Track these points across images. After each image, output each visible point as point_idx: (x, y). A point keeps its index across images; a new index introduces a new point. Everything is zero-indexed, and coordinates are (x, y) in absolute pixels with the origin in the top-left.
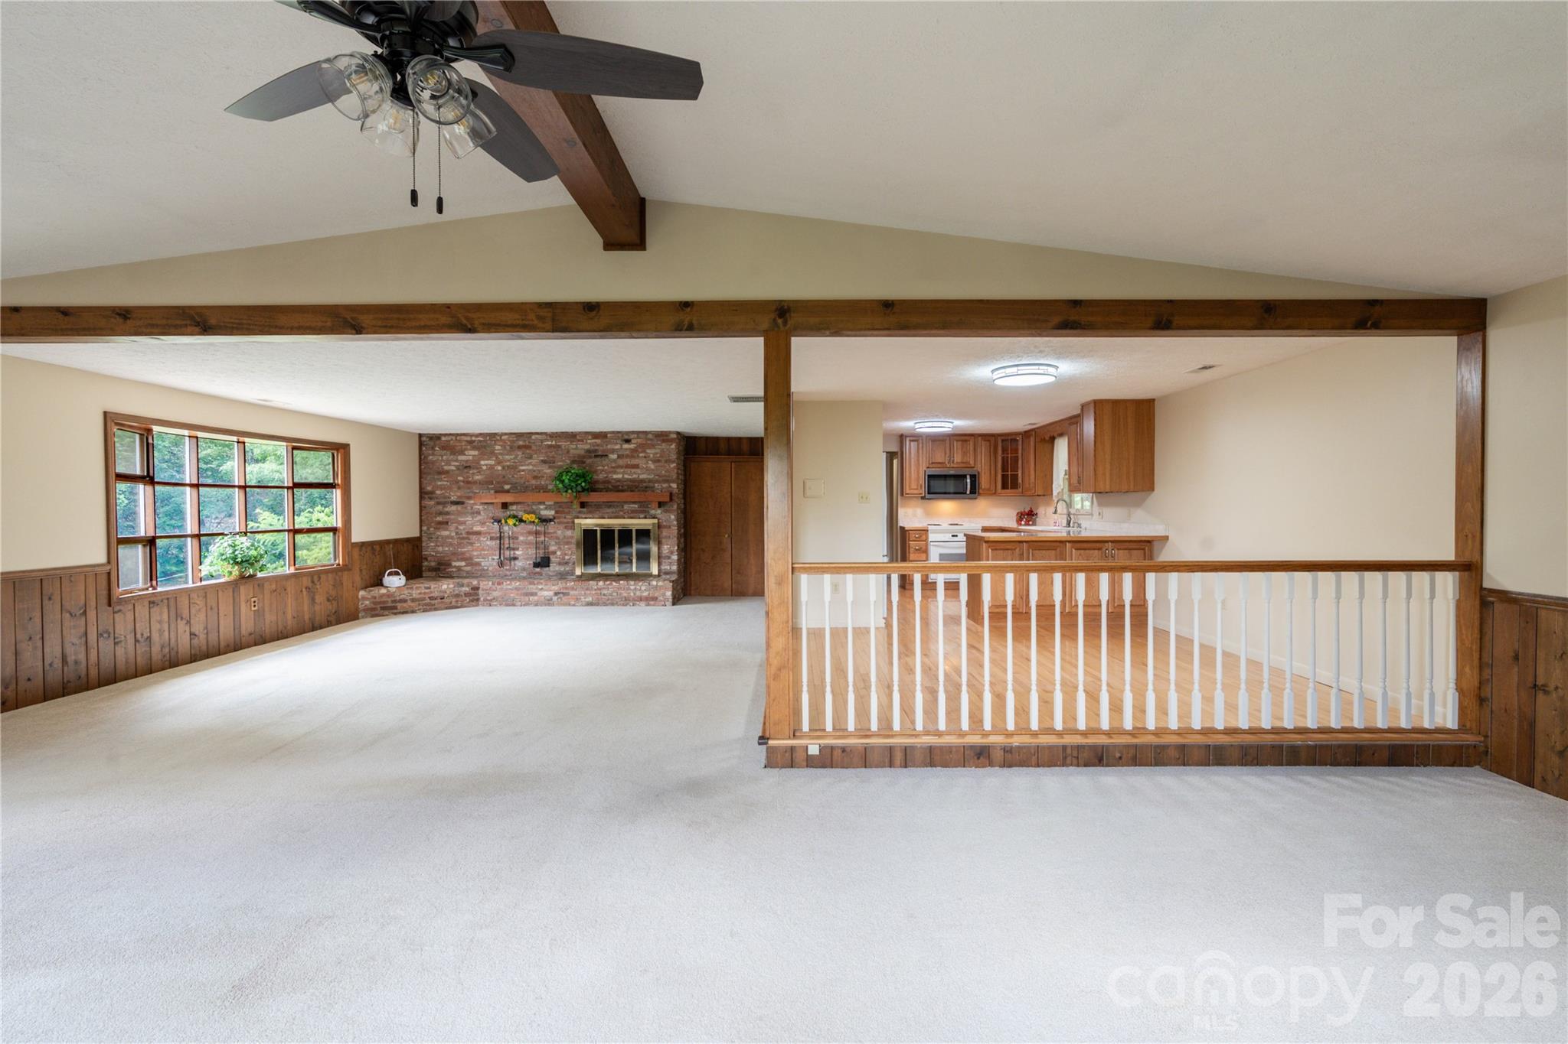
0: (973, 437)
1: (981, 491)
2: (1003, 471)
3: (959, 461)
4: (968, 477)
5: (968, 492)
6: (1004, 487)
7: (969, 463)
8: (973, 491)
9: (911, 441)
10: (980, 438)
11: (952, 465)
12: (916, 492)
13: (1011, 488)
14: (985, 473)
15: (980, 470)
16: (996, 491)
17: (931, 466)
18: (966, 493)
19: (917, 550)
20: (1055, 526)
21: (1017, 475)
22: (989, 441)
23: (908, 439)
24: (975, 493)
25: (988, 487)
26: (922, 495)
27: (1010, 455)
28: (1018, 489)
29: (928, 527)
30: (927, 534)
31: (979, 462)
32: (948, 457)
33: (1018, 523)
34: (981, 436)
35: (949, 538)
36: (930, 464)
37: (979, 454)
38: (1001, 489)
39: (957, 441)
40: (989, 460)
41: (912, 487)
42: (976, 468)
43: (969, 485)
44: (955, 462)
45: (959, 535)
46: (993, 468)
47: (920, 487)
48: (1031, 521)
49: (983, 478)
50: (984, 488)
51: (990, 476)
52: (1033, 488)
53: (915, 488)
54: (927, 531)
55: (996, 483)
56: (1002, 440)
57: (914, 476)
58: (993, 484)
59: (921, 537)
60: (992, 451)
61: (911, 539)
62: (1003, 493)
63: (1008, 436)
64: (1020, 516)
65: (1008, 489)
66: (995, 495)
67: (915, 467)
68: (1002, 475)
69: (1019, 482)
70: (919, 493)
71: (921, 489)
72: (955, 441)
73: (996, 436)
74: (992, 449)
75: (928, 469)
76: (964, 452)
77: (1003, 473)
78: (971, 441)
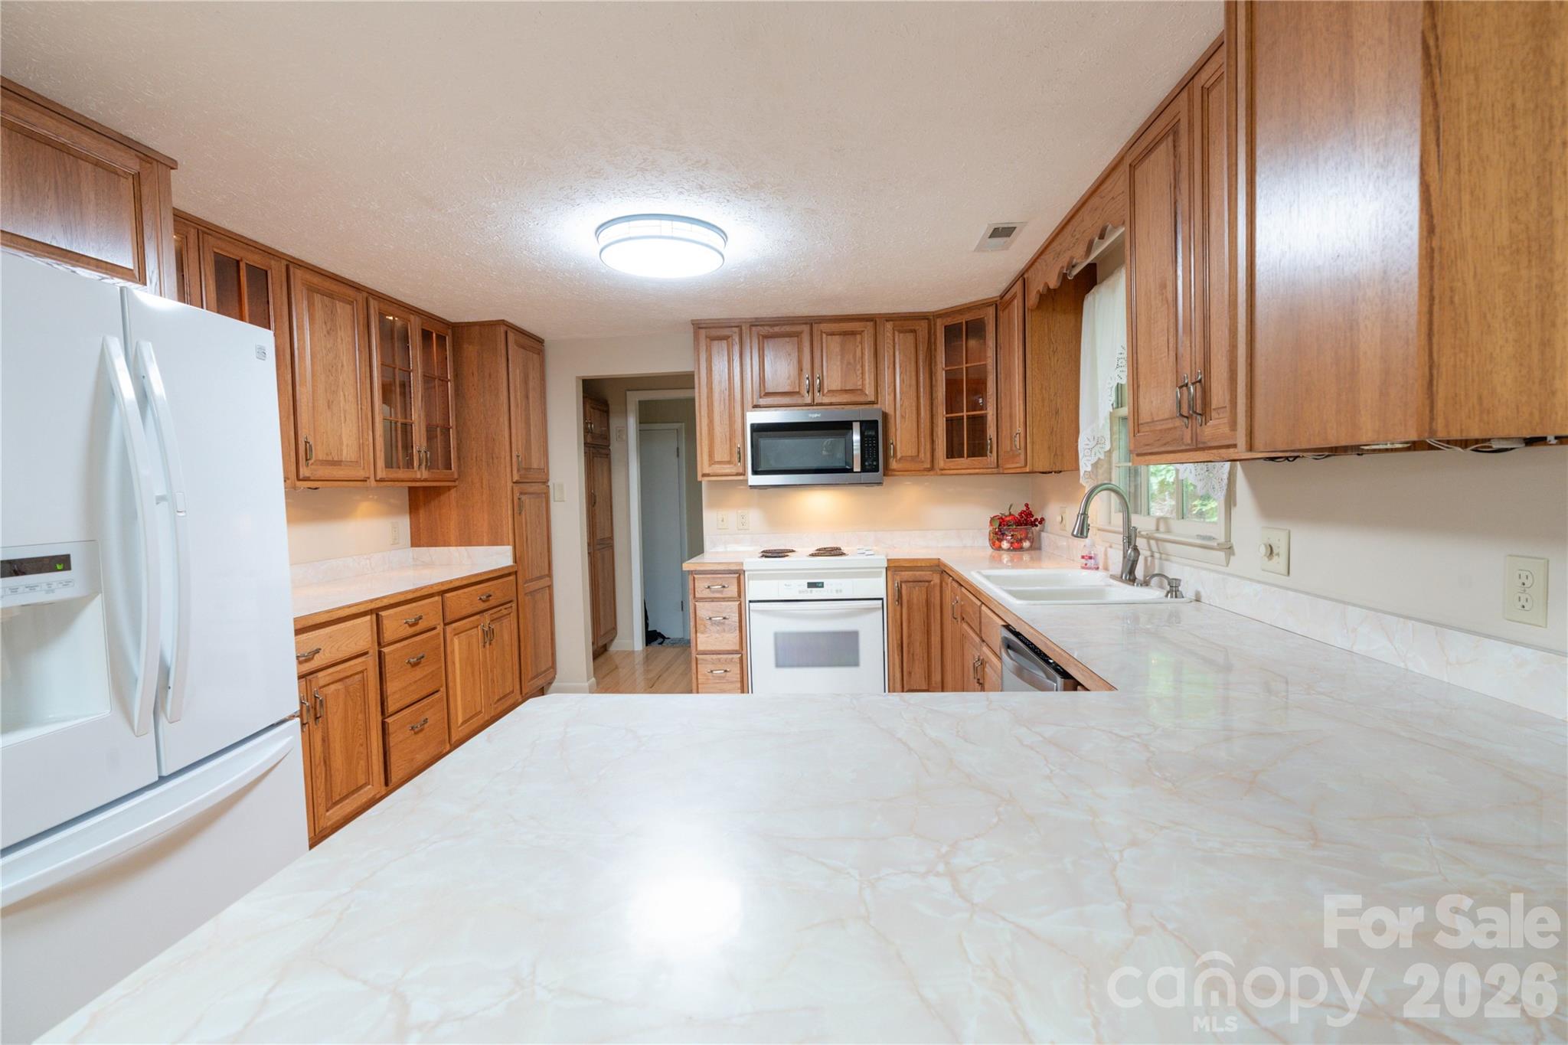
0: (870, 324)
1: (894, 465)
2: (950, 408)
3: (836, 387)
4: (856, 427)
5: (857, 468)
6: (953, 452)
7: (862, 391)
8: (872, 463)
9: (711, 339)
10: (889, 326)
11: (819, 398)
12: (727, 469)
13: (968, 456)
14: (903, 417)
15: (889, 410)
16: (932, 461)
17: (762, 402)
18: (851, 471)
20: (1085, 567)
21: (984, 417)
22: (914, 331)
24: (876, 469)
25: (912, 452)
26: (741, 478)
27: (964, 366)
28: (986, 456)
29: (752, 563)
30: (742, 581)
31: (888, 388)
32: (808, 378)
33: (993, 544)
34: (892, 320)
35: (800, 592)
36: (761, 397)
37: (888, 368)
38: (947, 458)
39: (832, 334)
40: (914, 382)
41: (717, 458)
42: (877, 403)
43: (859, 447)
44: (826, 391)
45: (826, 582)
46: (924, 402)
47: (736, 456)
48: (1026, 538)
49: (896, 429)
50: (899, 455)
51: (915, 425)
52: (1022, 452)
53: (723, 460)
54: (739, 574)
55: (933, 442)
56: (945, 327)
57: (720, 430)
58: (925, 445)
59: (725, 589)
60: (921, 357)
61: (697, 595)
62: (952, 467)
63: (961, 314)
64: (1000, 525)
65: (963, 457)
66: (932, 473)
67: (722, 407)
68: (947, 420)
69: (988, 438)
70: (734, 470)
71: (740, 461)
72: (824, 336)
73: (931, 317)
74: (921, 352)
75: (755, 411)
76: (849, 363)
77: (948, 415)
78: (865, 335)
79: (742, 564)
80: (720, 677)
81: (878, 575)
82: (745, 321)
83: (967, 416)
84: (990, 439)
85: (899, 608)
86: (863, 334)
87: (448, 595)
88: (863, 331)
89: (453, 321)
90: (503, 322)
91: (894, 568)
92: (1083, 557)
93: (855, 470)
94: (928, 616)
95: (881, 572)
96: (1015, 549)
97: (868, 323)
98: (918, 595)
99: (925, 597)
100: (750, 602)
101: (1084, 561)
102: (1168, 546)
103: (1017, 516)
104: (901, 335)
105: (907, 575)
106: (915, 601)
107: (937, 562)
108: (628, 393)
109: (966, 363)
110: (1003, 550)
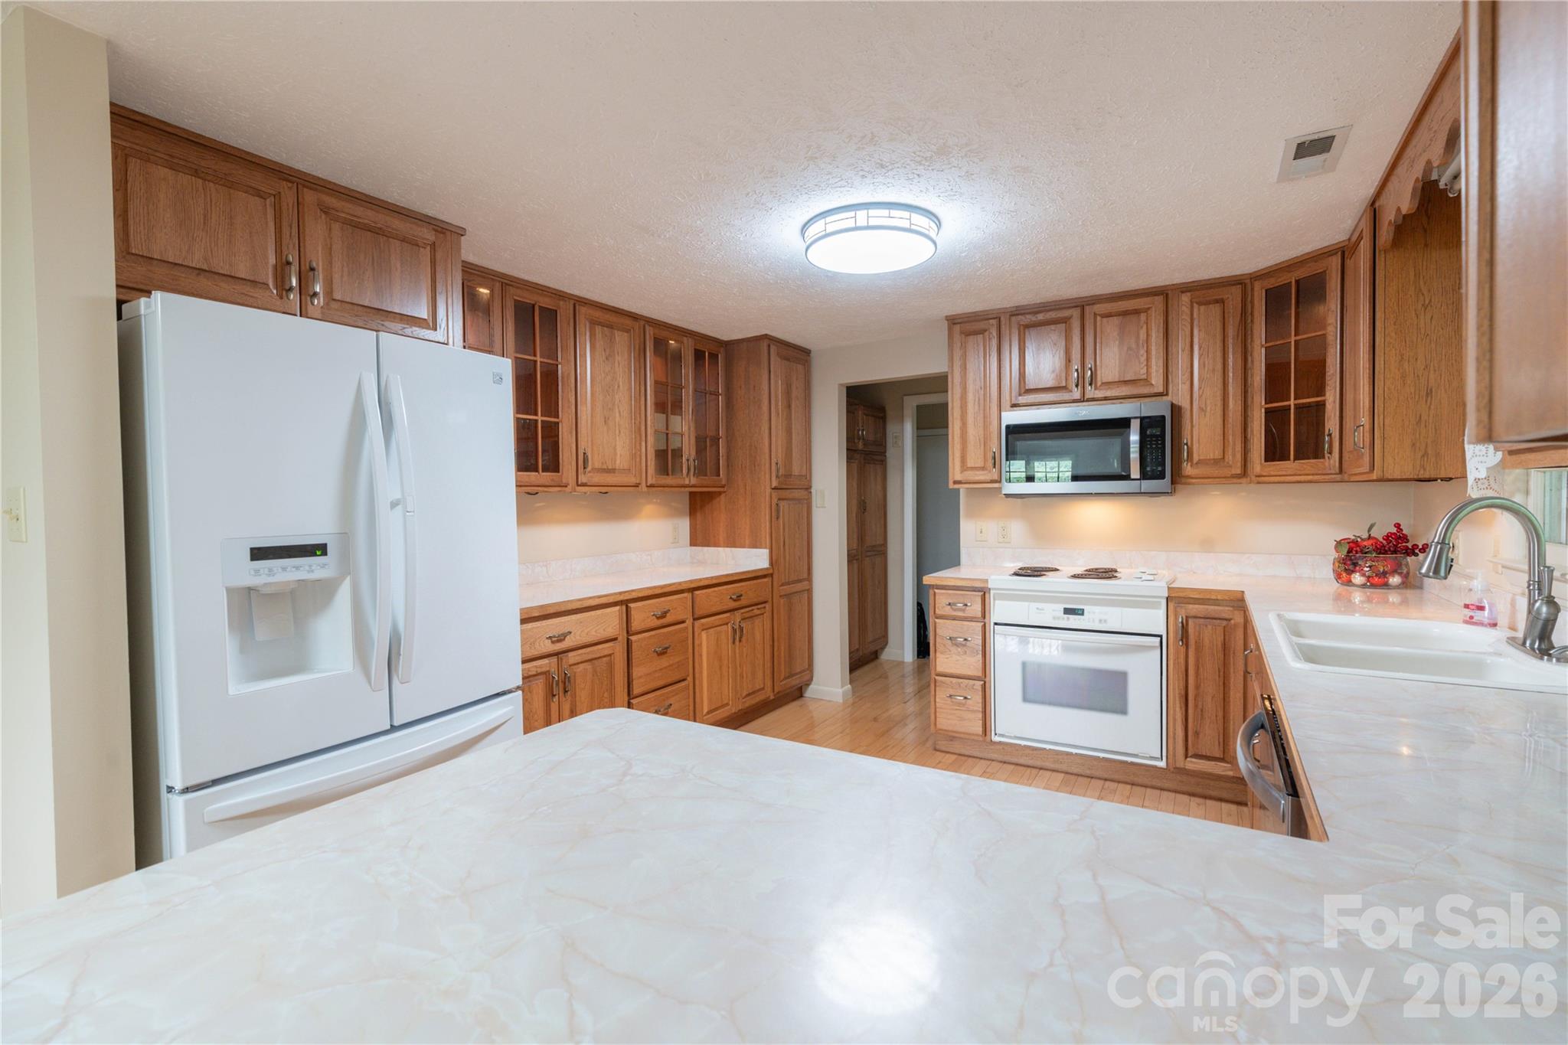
0: (1159, 299)
1: (1188, 469)
2: (1271, 397)
3: (1114, 378)
4: (1135, 425)
5: (1135, 473)
6: (1275, 451)
7: (1146, 381)
8: (1154, 470)
9: (966, 335)
10: (1185, 298)
11: (1090, 393)
12: (980, 476)
13: (1296, 458)
14: (1202, 410)
15: (1184, 403)
16: (1244, 466)
17: (1022, 400)
18: (1128, 478)
19: (958, 645)
20: (1470, 621)
21: (1321, 406)
22: (1221, 301)
24: (1162, 476)
25: (1216, 454)
26: (996, 485)
27: (1293, 339)
28: (1324, 457)
29: (999, 579)
30: (987, 600)
31: (1183, 375)
32: (1077, 370)
33: (1338, 577)
34: (1189, 291)
35: (1054, 618)
36: (1020, 395)
37: (1183, 351)
38: (1266, 461)
39: (1109, 315)
40: (1219, 366)
41: (970, 463)
42: (1167, 395)
43: (1138, 449)
44: (1099, 383)
45: (1087, 608)
46: (1234, 389)
47: (990, 462)
48: (1394, 572)
49: (1192, 426)
50: (1196, 458)
51: (1220, 420)
52: (1366, 452)
53: (976, 466)
54: (984, 593)
55: (1245, 440)
56: (1266, 291)
57: (974, 431)
58: (1234, 444)
59: (968, 608)
60: (1231, 333)
61: (937, 612)
62: (1272, 473)
63: (1289, 272)
64: (1348, 552)
65: (1289, 460)
66: (1244, 480)
67: (977, 407)
68: (1268, 412)
69: (1327, 432)
70: (988, 477)
71: (995, 467)
72: (1099, 318)
73: (1248, 281)
74: (1231, 327)
75: (1014, 410)
76: (1129, 348)
77: (1267, 406)
78: (1152, 312)
79: (986, 581)
80: (959, 704)
81: (1153, 606)
82: (1005, 311)
83: (1295, 405)
84: (1330, 435)
85: (1183, 650)
86: (1149, 312)
87: (697, 592)
88: (1149, 308)
89: (726, 340)
90: (766, 337)
91: (1176, 599)
92: (1467, 606)
93: (1132, 477)
94: (1225, 664)
95: (1160, 602)
96: (1373, 586)
97: (1156, 298)
98: (1211, 636)
99: (1220, 639)
100: (996, 624)
101: (1468, 613)
103: (1381, 540)
104: (1202, 308)
105: (1194, 609)
106: (1207, 641)
107: (1239, 596)
108: (905, 398)
109: (1295, 336)
110: (1354, 585)
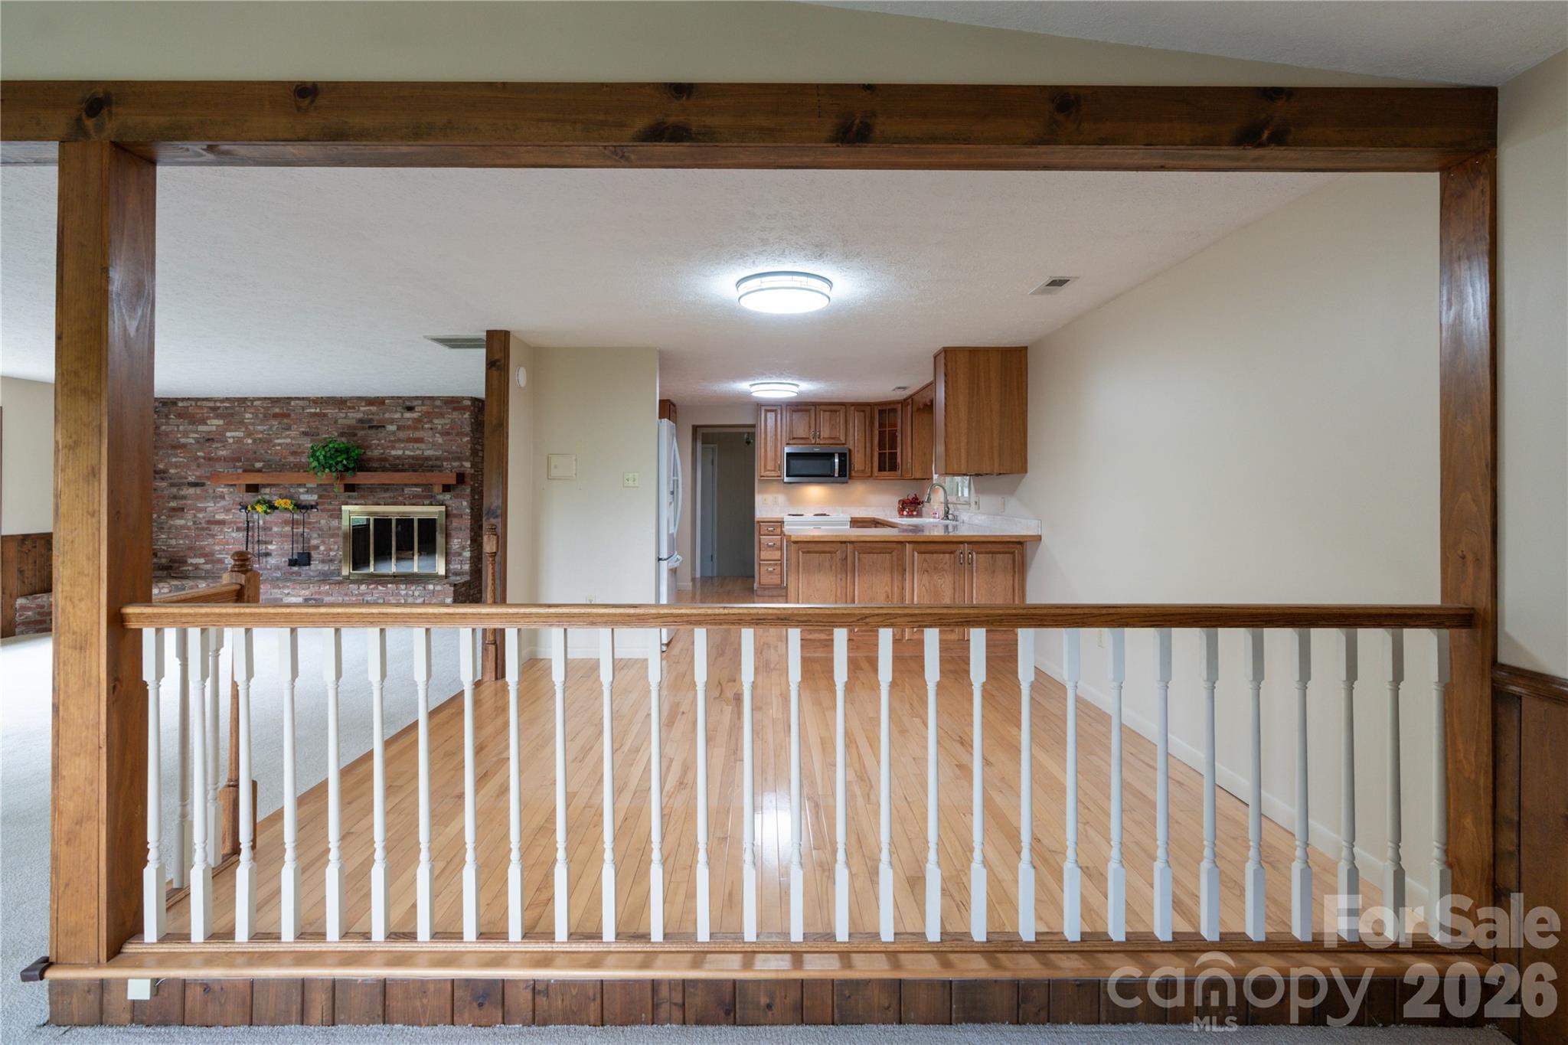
0: (843, 407)
1: (853, 474)
2: (880, 448)
3: (827, 435)
4: (837, 456)
5: (836, 475)
6: (881, 469)
7: (839, 439)
8: (843, 473)
9: (767, 411)
10: (853, 408)
11: (818, 441)
12: (773, 474)
13: (889, 471)
14: (858, 451)
15: (852, 448)
16: (872, 473)
17: (791, 442)
18: (833, 476)
19: (770, 546)
20: (934, 518)
21: (896, 453)
22: (864, 411)
23: (763, 408)
24: (845, 476)
25: (862, 468)
26: (780, 478)
27: (887, 428)
28: (897, 471)
29: (787, 519)
30: (783, 527)
31: (851, 437)
32: (813, 431)
33: (899, 513)
34: (854, 405)
36: (790, 440)
37: (852, 428)
38: (879, 471)
39: (825, 411)
40: (864, 435)
41: (768, 468)
42: (847, 445)
43: (838, 465)
44: (822, 438)
46: (868, 445)
47: (778, 467)
48: (915, 510)
49: (855, 457)
50: (856, 469)
51: (864, 455)
52: (910, 470)
53: (771, 469)
54: (781, 522)
55: (872, 463)
56: (879, 410)
57: (770, 454)
58: (868, 465)
59: (775, 531)
60: (867, 423)
61: (762, 533)
62: (881, 476)
63: (886, 405)
64: (903, 504)
65: (886, 471)
66: (871, 478)
67: (771, 444)
68: (879, 453)
70: (776, 475)
71: (780, 470)
72: (821, 411)
73: (873, 405)
74: (867, 421)
75: (788, 446)
76: (833, 425)
77: (879, 451)
78: (841, 412)
79: (782, 519)
80: (772, 573)
82: (784, 403)
83: (888, 452)
84: (898, 463)
88: (840, 410)
90: (669, 400)
91: (853, 521)
95: (848, 522)
96: (909, 515)
101: (933, 515)
102: (958, 506)
103: (911, 500)
104: (858, 412)
107: (873, 519)
110: (904, 515)
